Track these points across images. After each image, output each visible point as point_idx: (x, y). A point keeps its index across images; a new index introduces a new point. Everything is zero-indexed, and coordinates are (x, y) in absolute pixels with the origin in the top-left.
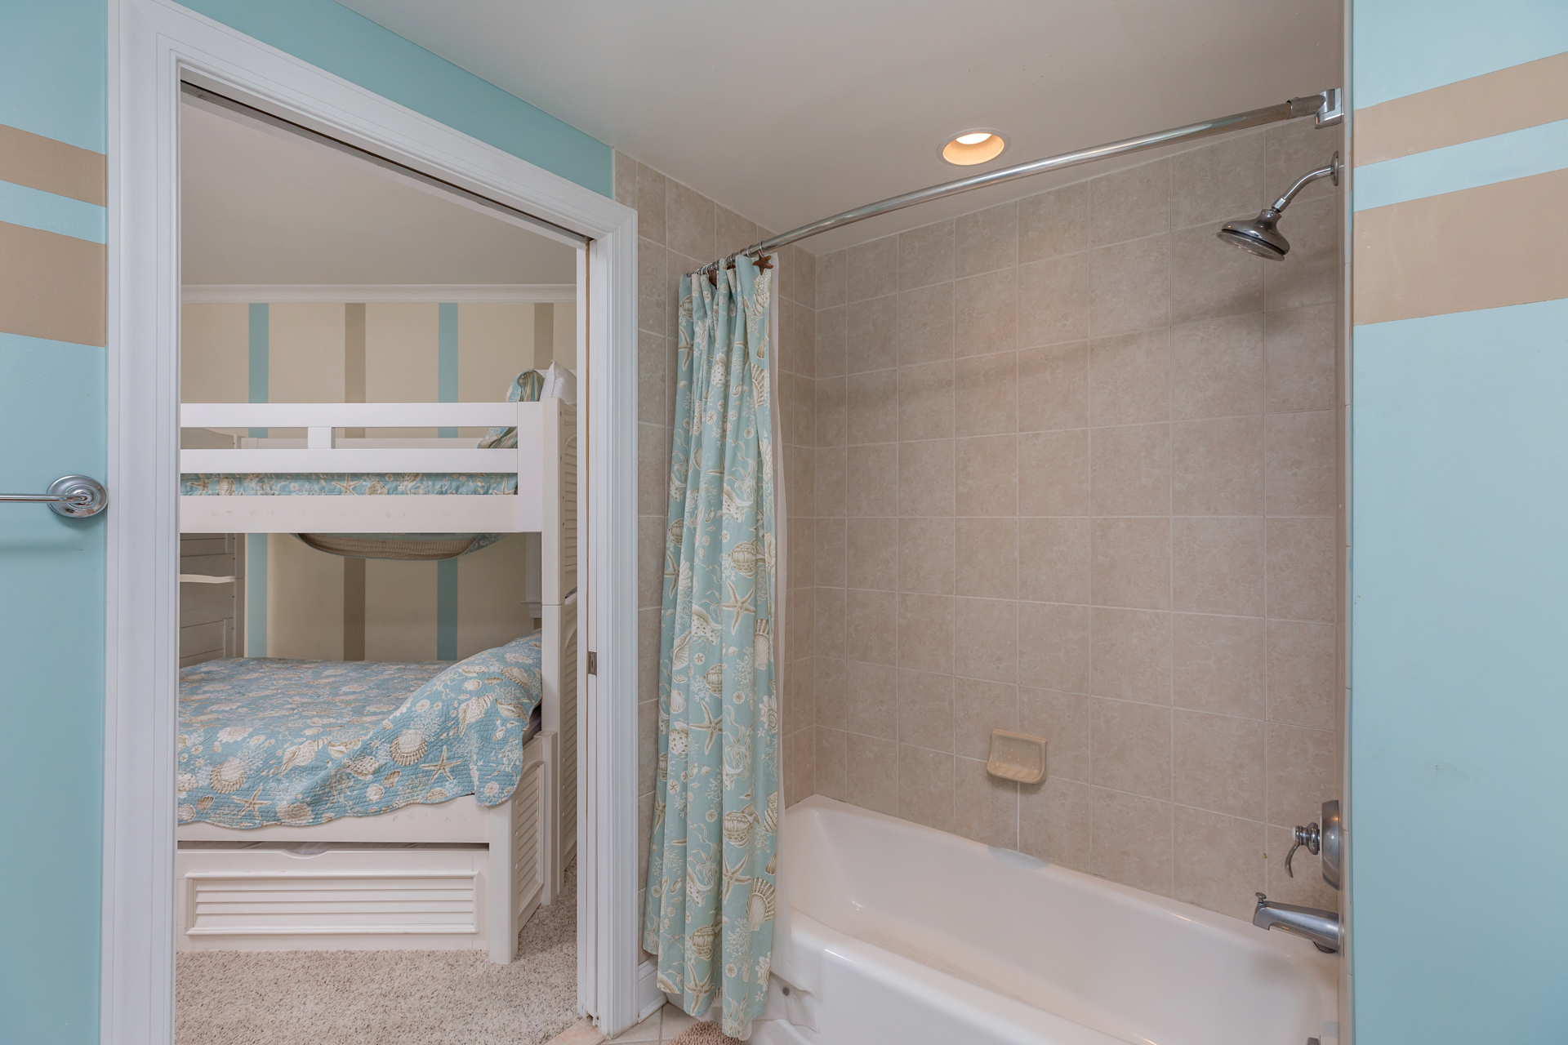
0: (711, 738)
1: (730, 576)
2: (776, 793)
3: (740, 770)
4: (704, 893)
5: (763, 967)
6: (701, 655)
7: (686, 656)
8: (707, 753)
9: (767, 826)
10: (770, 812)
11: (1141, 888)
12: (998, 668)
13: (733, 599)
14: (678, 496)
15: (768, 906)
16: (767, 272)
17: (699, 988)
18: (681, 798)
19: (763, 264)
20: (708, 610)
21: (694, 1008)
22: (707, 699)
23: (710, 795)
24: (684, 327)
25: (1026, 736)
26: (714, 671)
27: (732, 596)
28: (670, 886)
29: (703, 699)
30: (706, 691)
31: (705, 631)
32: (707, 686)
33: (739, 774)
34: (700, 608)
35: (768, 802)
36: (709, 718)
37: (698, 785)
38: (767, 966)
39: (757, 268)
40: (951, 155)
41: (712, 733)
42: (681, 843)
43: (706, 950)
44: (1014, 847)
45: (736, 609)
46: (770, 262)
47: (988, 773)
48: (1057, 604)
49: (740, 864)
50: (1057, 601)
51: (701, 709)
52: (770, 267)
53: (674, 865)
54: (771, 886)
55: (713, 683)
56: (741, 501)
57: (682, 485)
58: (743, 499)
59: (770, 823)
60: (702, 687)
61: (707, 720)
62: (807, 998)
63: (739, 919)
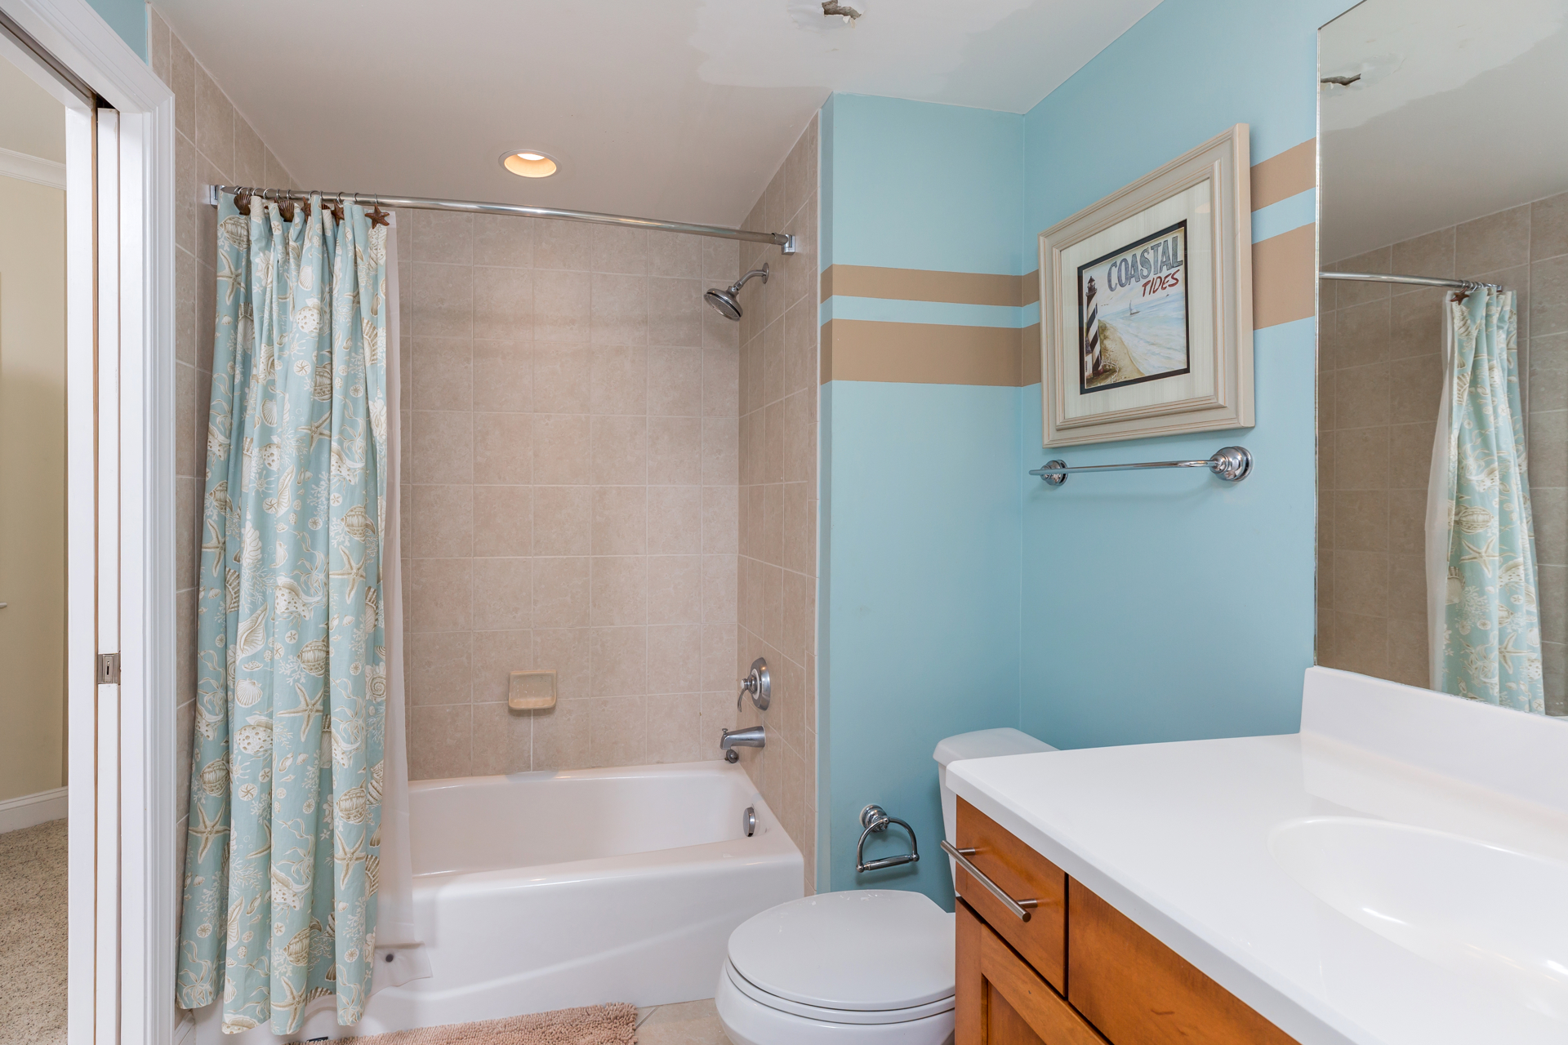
0: (308, 722)
1: (344, 542)
2: (382, 762)
3: (358, 744)
4: (302, 893)
5: (369, 943)
6: (294, 632)
7: (260, 638)
8: (303, 740)
9: (371, 799)
10: (374, 783)
11: (626, 765)
12: (514, 617)
13: (347, 566)
14: (222, 453)
15: (373, 879)
16: (381, 229)
17: (297, 999)
18: (260, 802)
19: (377, 219)
20: (298, 581)
21: (291, 1024)
22: (303, 680)
23: (307, 785)
24: (226, 251)
25: (539, 671)
26: (309, 648)
27: (347, 563)
28: (246, 907)
29: (298, 681)
30: (302, 671)
31: (296, 605)
32: (302, 666)
33: (357, 749)
34: (292, 581)
35: (372, 773)
36: (306, 700)
37: (293, 777)
38: (373, 941)
39: (369, 221)
40: (511, 165)
41: (309, 716)
42: (260, 853)
43: (304, 955)
44: (528, 768)
45: (351, 577)
46: (386, 218)
47: (509, 707)
48: (565, 557)
49: (360, 841)
50: (565, 555)
51: (296, 693)
52: (387, 224)
53: (252, 881)
54: (376, 858)
55: (308, 662)
56: (351, 463)
57: (227, 441)
58: (354, 461)
59: (375, 794)
60: (296, 667)
61: (303, 702)
62: (419, 952)
63: (360, 899)
